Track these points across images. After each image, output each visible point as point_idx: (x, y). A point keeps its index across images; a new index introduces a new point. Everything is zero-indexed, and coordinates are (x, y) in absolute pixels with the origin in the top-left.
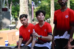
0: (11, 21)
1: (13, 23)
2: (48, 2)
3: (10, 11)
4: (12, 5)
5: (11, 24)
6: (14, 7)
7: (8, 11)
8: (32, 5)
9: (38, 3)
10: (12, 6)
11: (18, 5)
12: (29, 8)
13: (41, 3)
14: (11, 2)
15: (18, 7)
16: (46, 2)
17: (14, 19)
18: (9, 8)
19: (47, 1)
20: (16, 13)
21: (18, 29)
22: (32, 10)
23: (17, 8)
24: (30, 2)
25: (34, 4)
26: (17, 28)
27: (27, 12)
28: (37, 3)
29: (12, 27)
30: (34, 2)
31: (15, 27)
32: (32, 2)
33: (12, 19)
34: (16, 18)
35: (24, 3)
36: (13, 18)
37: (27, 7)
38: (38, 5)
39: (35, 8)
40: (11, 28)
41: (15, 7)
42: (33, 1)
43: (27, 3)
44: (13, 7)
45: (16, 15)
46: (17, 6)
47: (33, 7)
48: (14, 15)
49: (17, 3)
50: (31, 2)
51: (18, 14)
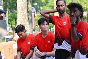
0: (7, 32)
1: (10, 33)
2: (51, 7)
3: (6, 20)
4: (9, 12)
5: (7, 35)
6: (11, 14)
8: (32, 12)
9: (39, 9)
10: (8, 13)
11: (16, 12)
12: (28, 16)
13: (43, 9)
14: (7, 8)
15: (16, 15)
18: (6, 16)
19: (50, 7)
20: (13, 22)
21: (16, 41)
22: (32, 18)
23: (15, 16)
25: (35, 11)
26: (14, 40)
27: (26, 20)
28: (38, 9)
29: (9, 38)
30: (35, 8)
31: (12, 38)
32: (32, 9)
33: (9, 29)
34: (13, 28)
35: (22, 9)
36: (10, 28)
37: (26, 13)
38: (39, 12)
39: (36, 15)
41: (13, 15)
42: (33, 7)
43: (26, 9)
44: (9, 14)
45: (14, 24)
46: (15, 13)
47: (33, 14)
48: (12, 25)
49: (14, 9)
51: (16, 23)
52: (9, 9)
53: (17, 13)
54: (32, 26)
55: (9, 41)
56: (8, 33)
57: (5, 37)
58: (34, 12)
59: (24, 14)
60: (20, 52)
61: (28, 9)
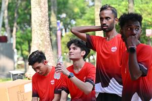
0: (14, 63)
1: (20, 66)
2: (90, 21)
3: (12, 42)
4: (17, 29)
5: (14, 69)
6: (21, 33)
7: (8, 42)
8: (58, 28)
9: (70, 24)
10: (16, 32)
11: (29, 29)
12: (50, 35)
13: (76, 24)
14: (13, 23)
15: (29, 34)
16: (86, 21)
17: (22, 58)
18: (12, 36)
19: (88, 20)
20: (25, 47)
21: (29, 79)
22: (57, 40)
23: (28, 36)
24: (53, 23)
25: (63, 27)
26: (27, 77)
27: (48, 44)
28: (68, 25)
29: (17, 74)
30: (62, 23)
31: (23, 74)
32: (58, 23)
33: (18, 59)
34: (25, 56)
35: (40, 25)
36: (19, 56)
37: (47, 32)
38: (69, 28)
39: (64, 34)
40: (16, 77)
41: (23, 34)
42: (59, 21)
43: (47, 24)
44: (18, 34)
45: (26, 50)
46: (27, 31)
47: (59, 33)
48: (22, 51)
49: (26, 24)
50: (55, 23)
51: (30, 47)
52: (17, 24)
53: (31, 32)
54: (58, 53)
55: (18, 78)
56: (16, 65)
57: (10, 72)
58: (62, 30)
59: (44, 32)
60: (36, 98)
61: (50, 24)
